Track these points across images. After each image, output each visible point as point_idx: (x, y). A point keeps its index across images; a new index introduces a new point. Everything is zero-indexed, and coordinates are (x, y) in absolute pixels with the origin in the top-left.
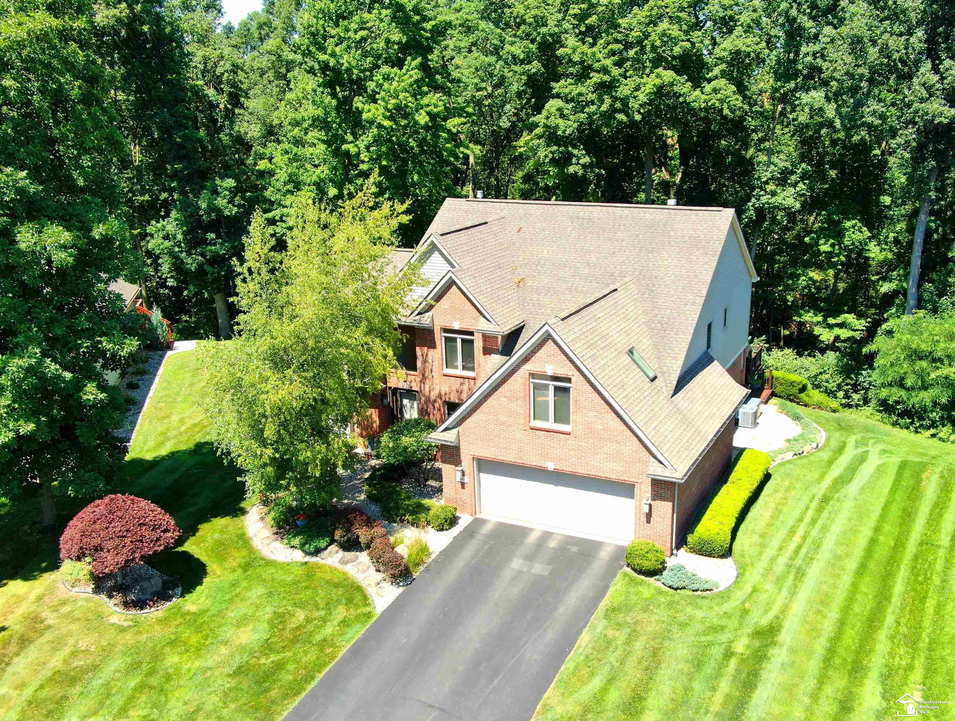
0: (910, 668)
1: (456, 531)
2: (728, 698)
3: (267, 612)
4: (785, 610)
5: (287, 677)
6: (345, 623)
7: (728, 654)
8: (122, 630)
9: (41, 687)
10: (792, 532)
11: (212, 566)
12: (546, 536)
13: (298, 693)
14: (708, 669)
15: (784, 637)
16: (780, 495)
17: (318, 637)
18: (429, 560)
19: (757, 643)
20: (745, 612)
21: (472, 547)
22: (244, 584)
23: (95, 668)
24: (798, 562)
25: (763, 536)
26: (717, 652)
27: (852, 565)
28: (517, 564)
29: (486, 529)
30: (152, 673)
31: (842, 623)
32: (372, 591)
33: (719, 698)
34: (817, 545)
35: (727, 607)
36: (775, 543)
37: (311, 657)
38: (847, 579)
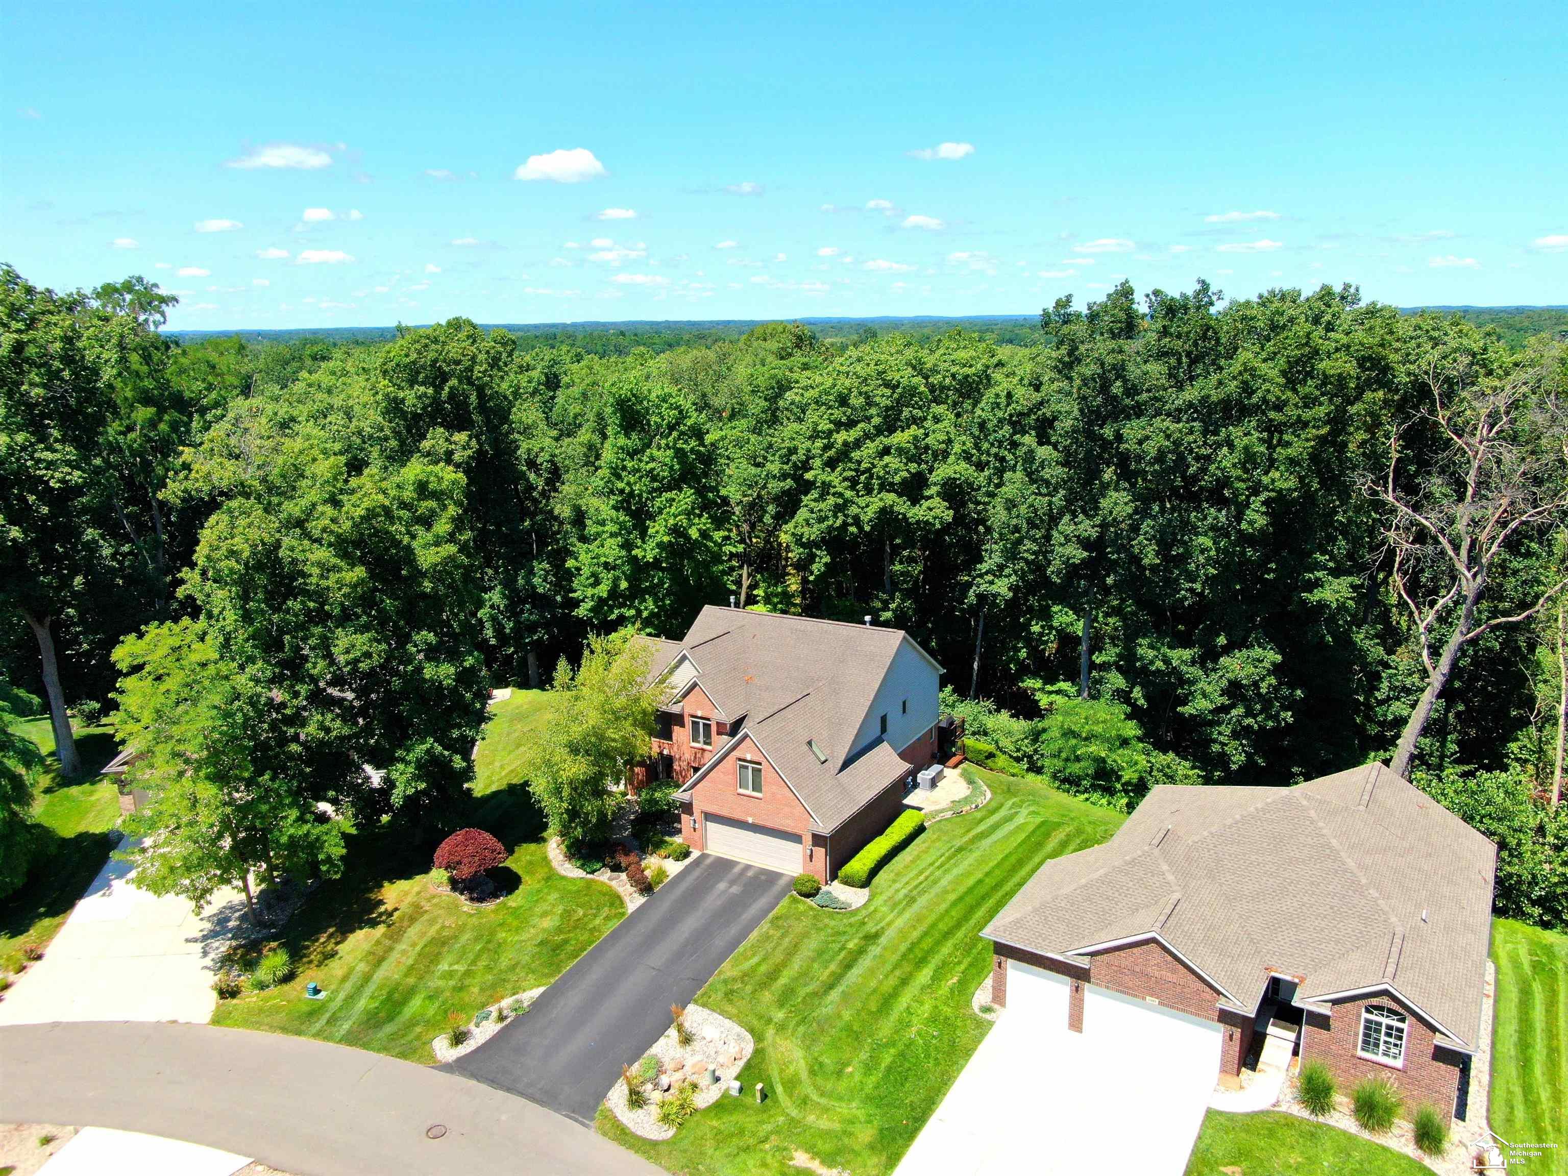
0: (959, 963)
1: (688, 861)
2: (833, 974)
3: (559, 909)
4: (889, 924)
5: (569, 948)
6: (607, 918)
7: (843, 948)
8: (471, 915)
9: (426, 946)
10: (921, 873)
11: (525, 878)
12: (748, 867)
13: (576, 957)
14: (826, 957)
15: (883, 940)
16: (926, 845)
17: (591, 926)
18: (666, 881)
19: (863, 943)
20: (864, 923)
21: (697, 872)
22: (546, 890)
23: (456, 937)
24: (915, 892)
25: (897, 874)
26: (836, 946)
27: (952, 897)
28: (722, 886)
29: (708, 861)
30: (489, 942)
31: (926, 934)
32: (627, 899)
33: (827, 972)
34: (935, 882)
35: (852, 920)
36: (905, 880)
37: (585, 936)
38: (944, 906)
